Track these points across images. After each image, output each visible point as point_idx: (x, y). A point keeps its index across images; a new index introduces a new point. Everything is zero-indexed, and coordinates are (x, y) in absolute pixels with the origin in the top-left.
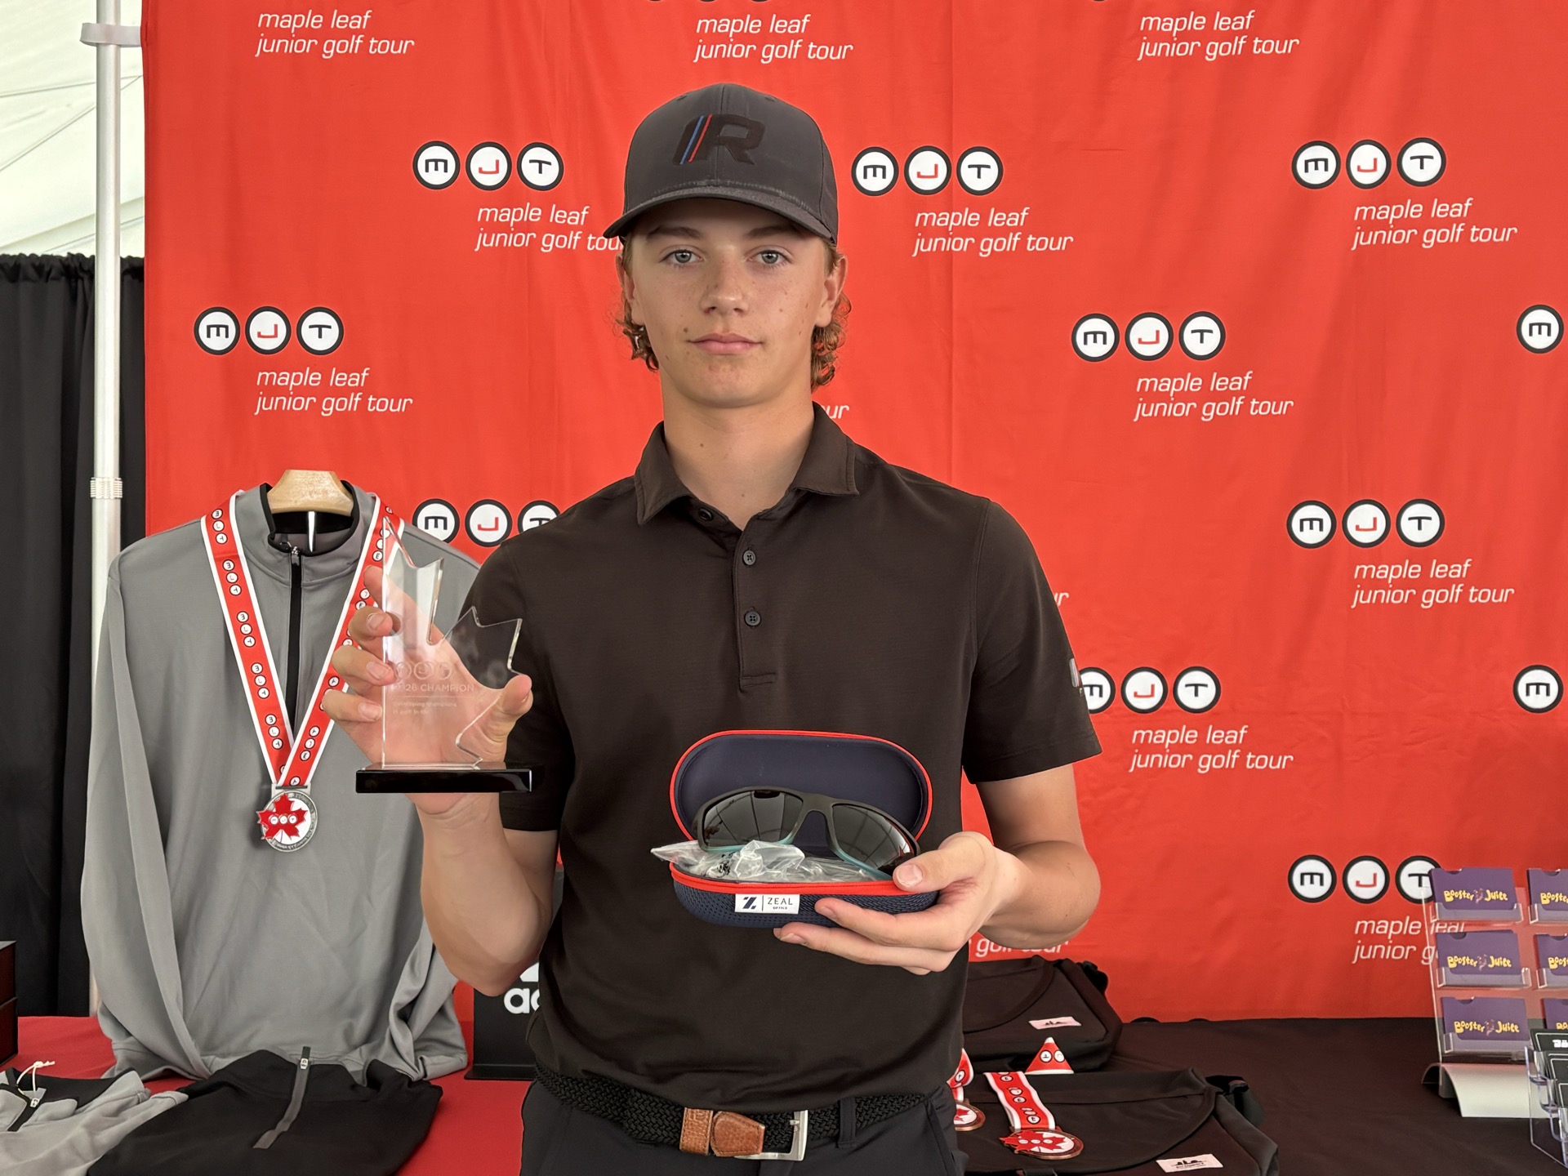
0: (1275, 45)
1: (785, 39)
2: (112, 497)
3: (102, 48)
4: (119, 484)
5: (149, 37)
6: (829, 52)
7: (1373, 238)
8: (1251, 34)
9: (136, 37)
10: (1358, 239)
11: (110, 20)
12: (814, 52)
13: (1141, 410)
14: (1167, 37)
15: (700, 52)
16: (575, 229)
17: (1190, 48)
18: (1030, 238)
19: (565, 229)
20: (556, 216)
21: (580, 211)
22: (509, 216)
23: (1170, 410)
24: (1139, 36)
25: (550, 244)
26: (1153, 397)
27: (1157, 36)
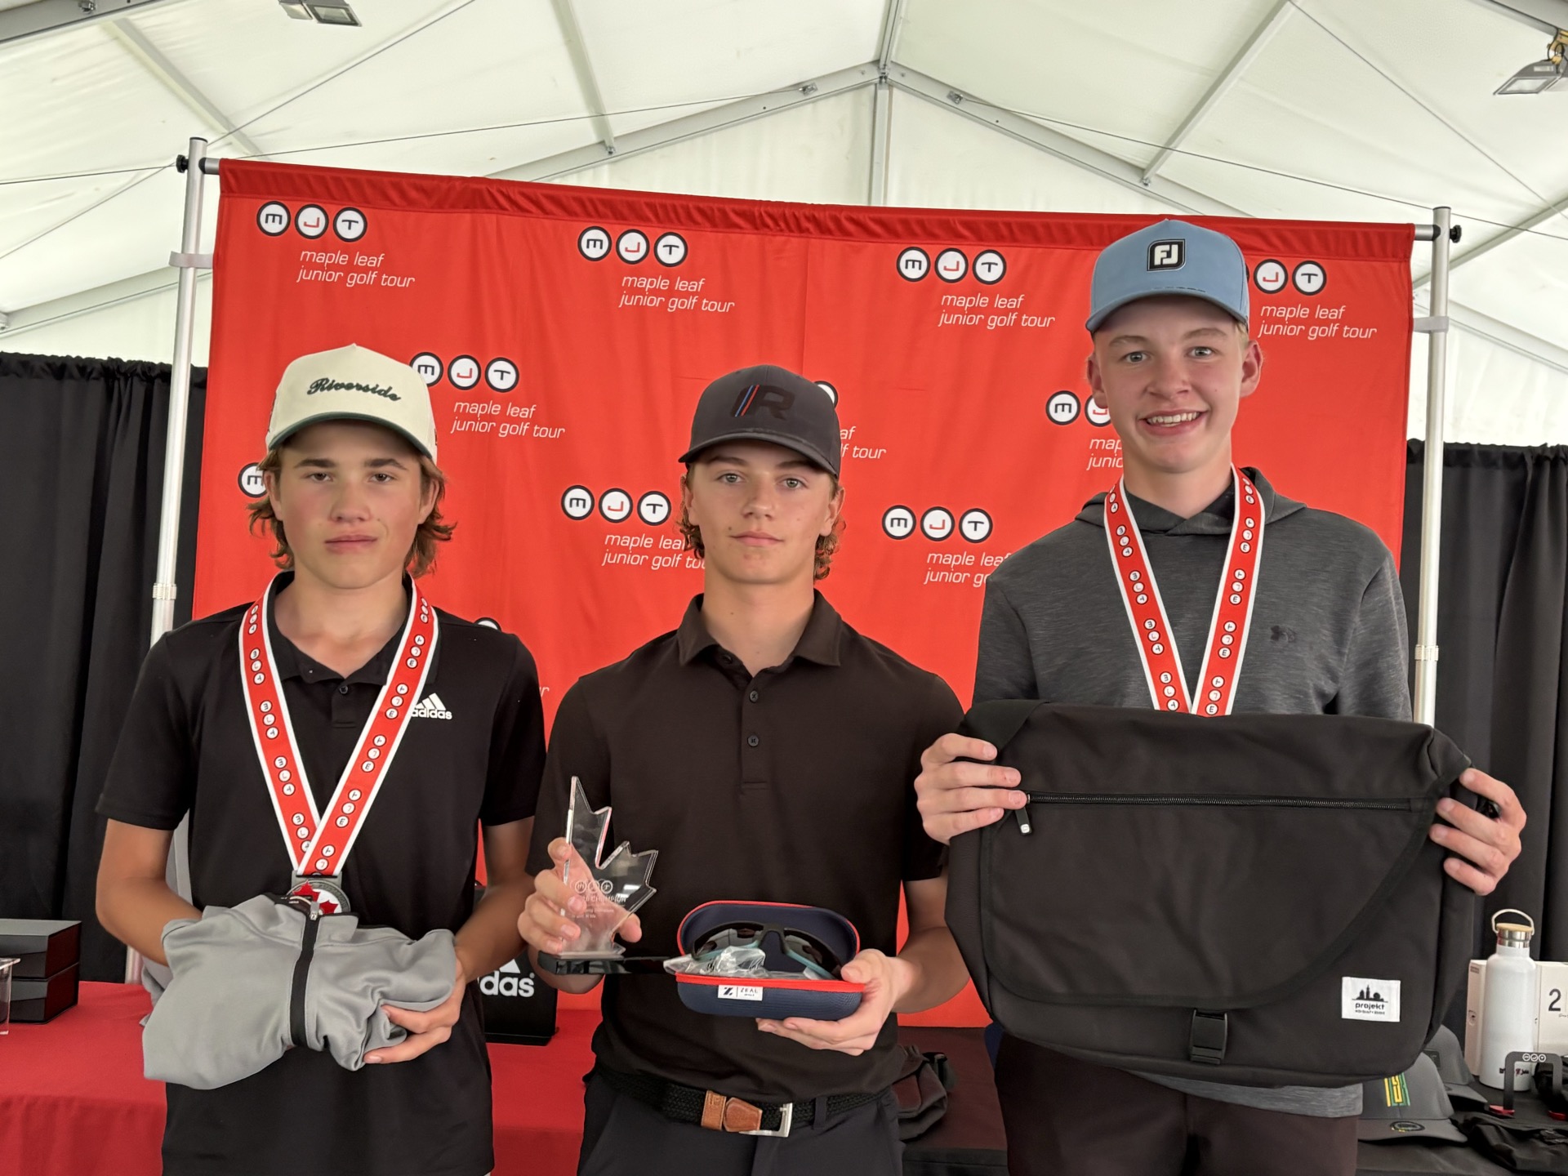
0: (1037, 321)
1: (687, 295)
2: (169, 598)
3: (184, 270)
4: (175, 589)
5: (220, 261)
6: (717, 306)
7: (1102, 462)
8: (1020, 311)
9: (209, 262)
10: (1092, 462)
11: (192, 251)
12: (708, 306)
13: (929, 576)
14: (961, 310)
15: (624, 300)
16: (525, 420)
17: (976, 319)
18: (856, 449)
19: (518, 421)
20: (512, 411)
21: (530, 408)
22: (476, 409)
23: (951, 578)
24: (940, 309)
25: (505, 431)
26: (938, 567)
27: (953, 310)
